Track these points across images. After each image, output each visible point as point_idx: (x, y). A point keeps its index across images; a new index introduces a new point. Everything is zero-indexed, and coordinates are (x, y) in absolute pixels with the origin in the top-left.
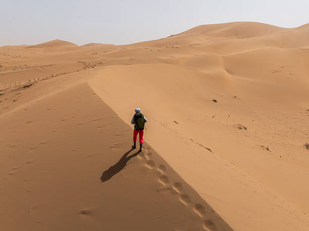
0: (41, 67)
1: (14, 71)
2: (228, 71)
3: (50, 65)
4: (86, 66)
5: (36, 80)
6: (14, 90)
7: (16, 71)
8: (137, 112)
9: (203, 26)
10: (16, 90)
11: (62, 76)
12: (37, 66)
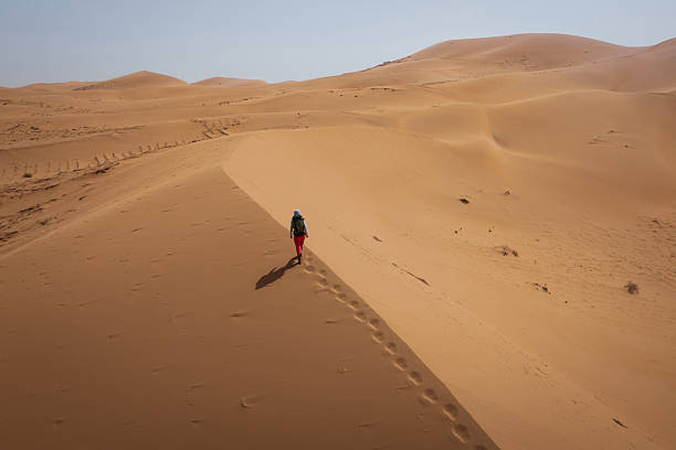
0: (116, 130)
1: (64, 140)
3: (135, 128)
4: (208, 131)
5: (119, 157)
6: (77, 179)
7: (68, 139)
9: (452, 42)
10: (82, 178)
11: (165, 152)
12: (109, 130)
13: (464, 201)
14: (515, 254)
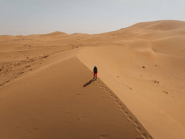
0: (50, 46)
1: (37, 49)
2: (154, 50)
3: (55, 46)
4: (73, 47)
5: (50, 53)
6: (39, 59)
8: (95, 66)
10: (41, 58)
11: (62, 52)
12: (48, 46)
13: (144, 67)
14: (158, 83)
